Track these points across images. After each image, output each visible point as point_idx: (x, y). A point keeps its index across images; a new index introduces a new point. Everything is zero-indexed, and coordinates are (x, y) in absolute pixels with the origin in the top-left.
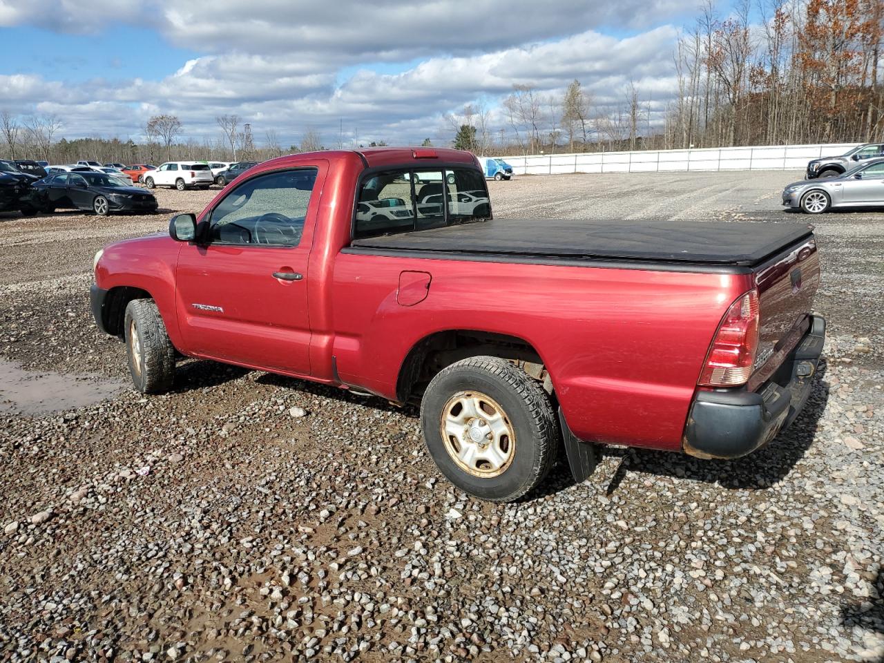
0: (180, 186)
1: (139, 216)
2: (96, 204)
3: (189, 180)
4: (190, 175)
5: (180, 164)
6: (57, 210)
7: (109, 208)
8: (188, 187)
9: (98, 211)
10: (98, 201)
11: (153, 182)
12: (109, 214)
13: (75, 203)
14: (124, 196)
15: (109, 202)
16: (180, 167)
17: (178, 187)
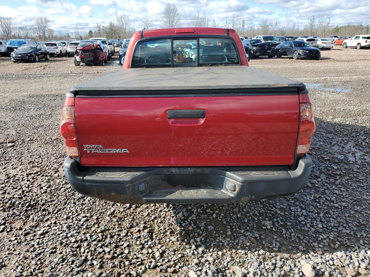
0: (358, 47)
1: (310, 61)
2: (294, 54)
3: (363, 44)
4: (365, 41)
5: (361, 36)
6: (282, 56)
7: (298, 56)
8: (362, 48)
9: (294, 57)
10: (295, 53)
11: (346, 45)
12: (298, 59)
13: (287, 54)
14: (305, 51)
15: (299, 54)
16: (361, 38)
17: (357, 48)
